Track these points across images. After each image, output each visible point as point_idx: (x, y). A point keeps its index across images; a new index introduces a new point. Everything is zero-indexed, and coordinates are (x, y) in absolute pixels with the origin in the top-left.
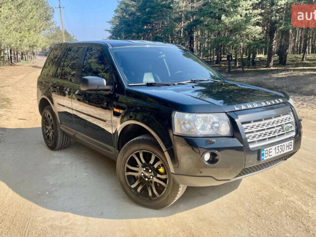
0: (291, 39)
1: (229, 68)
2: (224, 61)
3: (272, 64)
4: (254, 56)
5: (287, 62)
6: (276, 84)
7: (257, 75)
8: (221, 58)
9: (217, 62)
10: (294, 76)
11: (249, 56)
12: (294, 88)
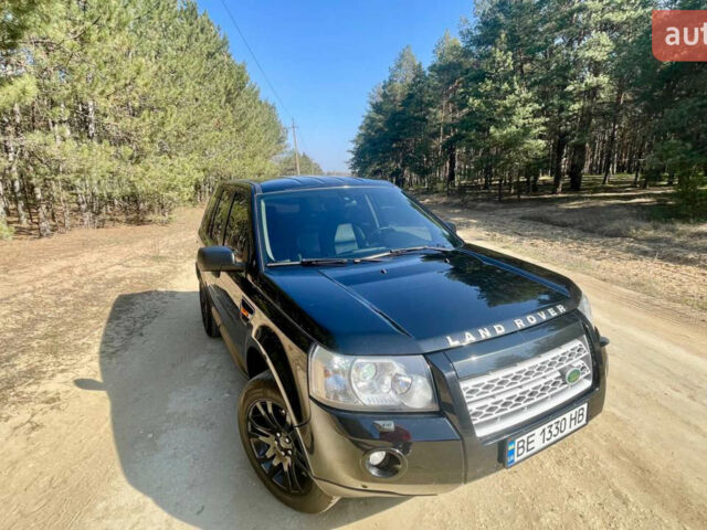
0: (588, 156)
1: (501, 195)
2: (495, 185)
3: (560, 190)
4: (536, 178)
5: (582, 186)
6: (565, 220)
7: (538, 205)
8: (491, 181)
9: (486, 187)
10: (592, 207)
11: (528, 179)
12: (590, 225)
